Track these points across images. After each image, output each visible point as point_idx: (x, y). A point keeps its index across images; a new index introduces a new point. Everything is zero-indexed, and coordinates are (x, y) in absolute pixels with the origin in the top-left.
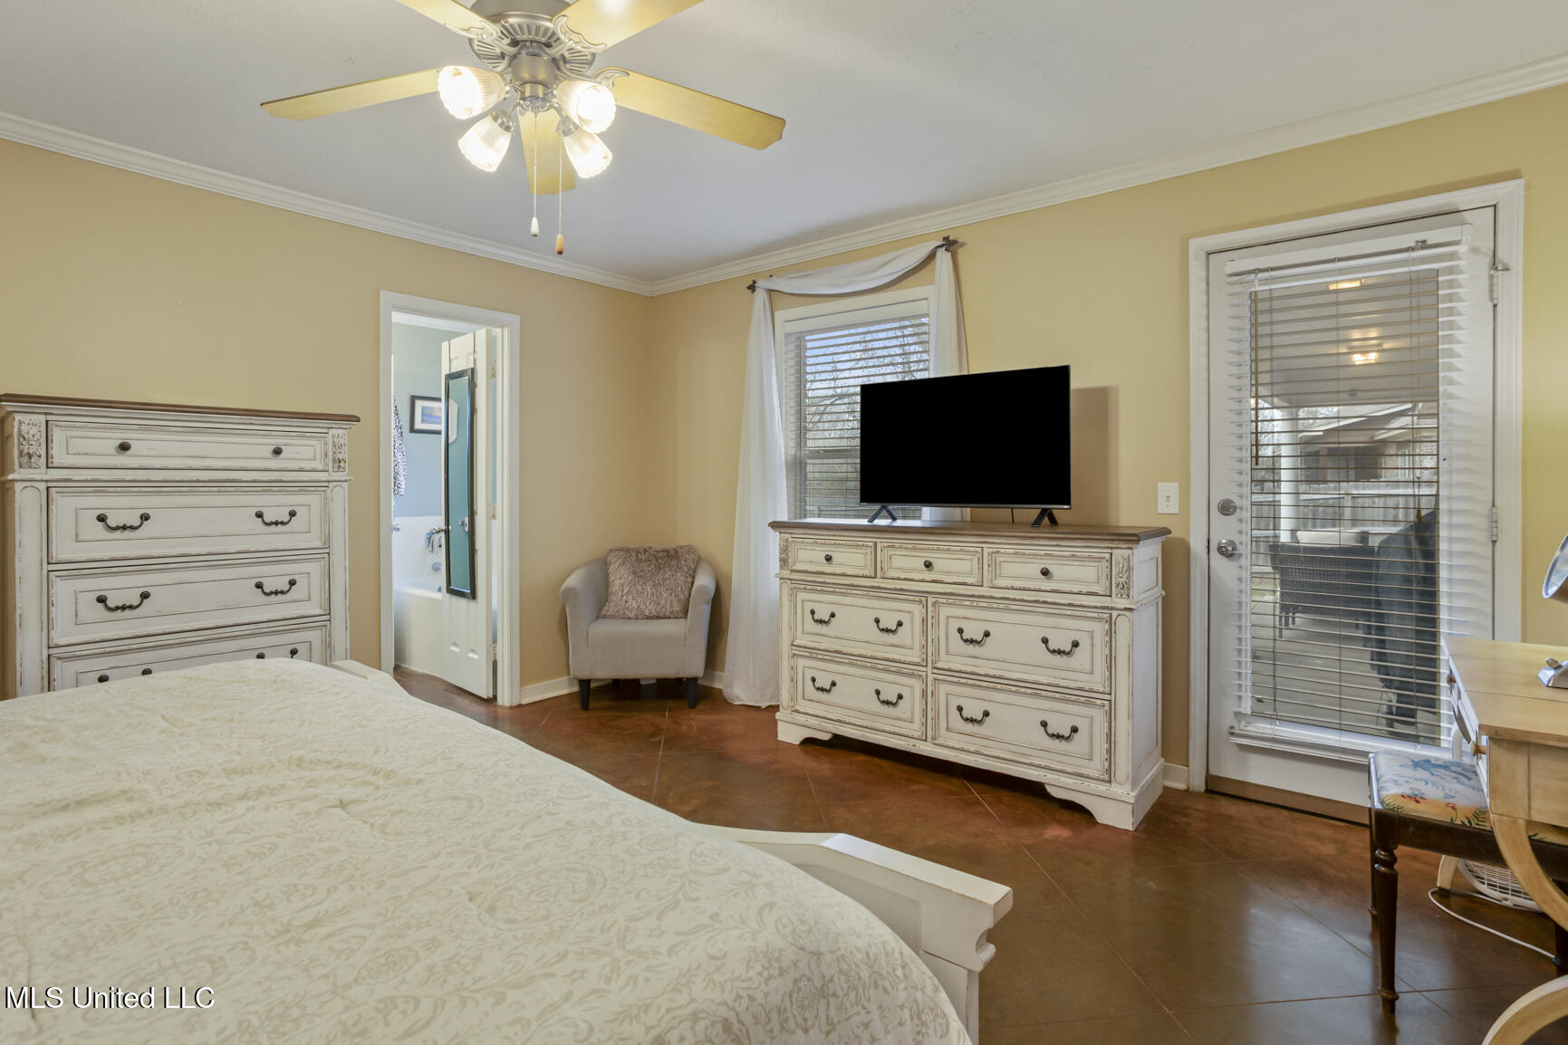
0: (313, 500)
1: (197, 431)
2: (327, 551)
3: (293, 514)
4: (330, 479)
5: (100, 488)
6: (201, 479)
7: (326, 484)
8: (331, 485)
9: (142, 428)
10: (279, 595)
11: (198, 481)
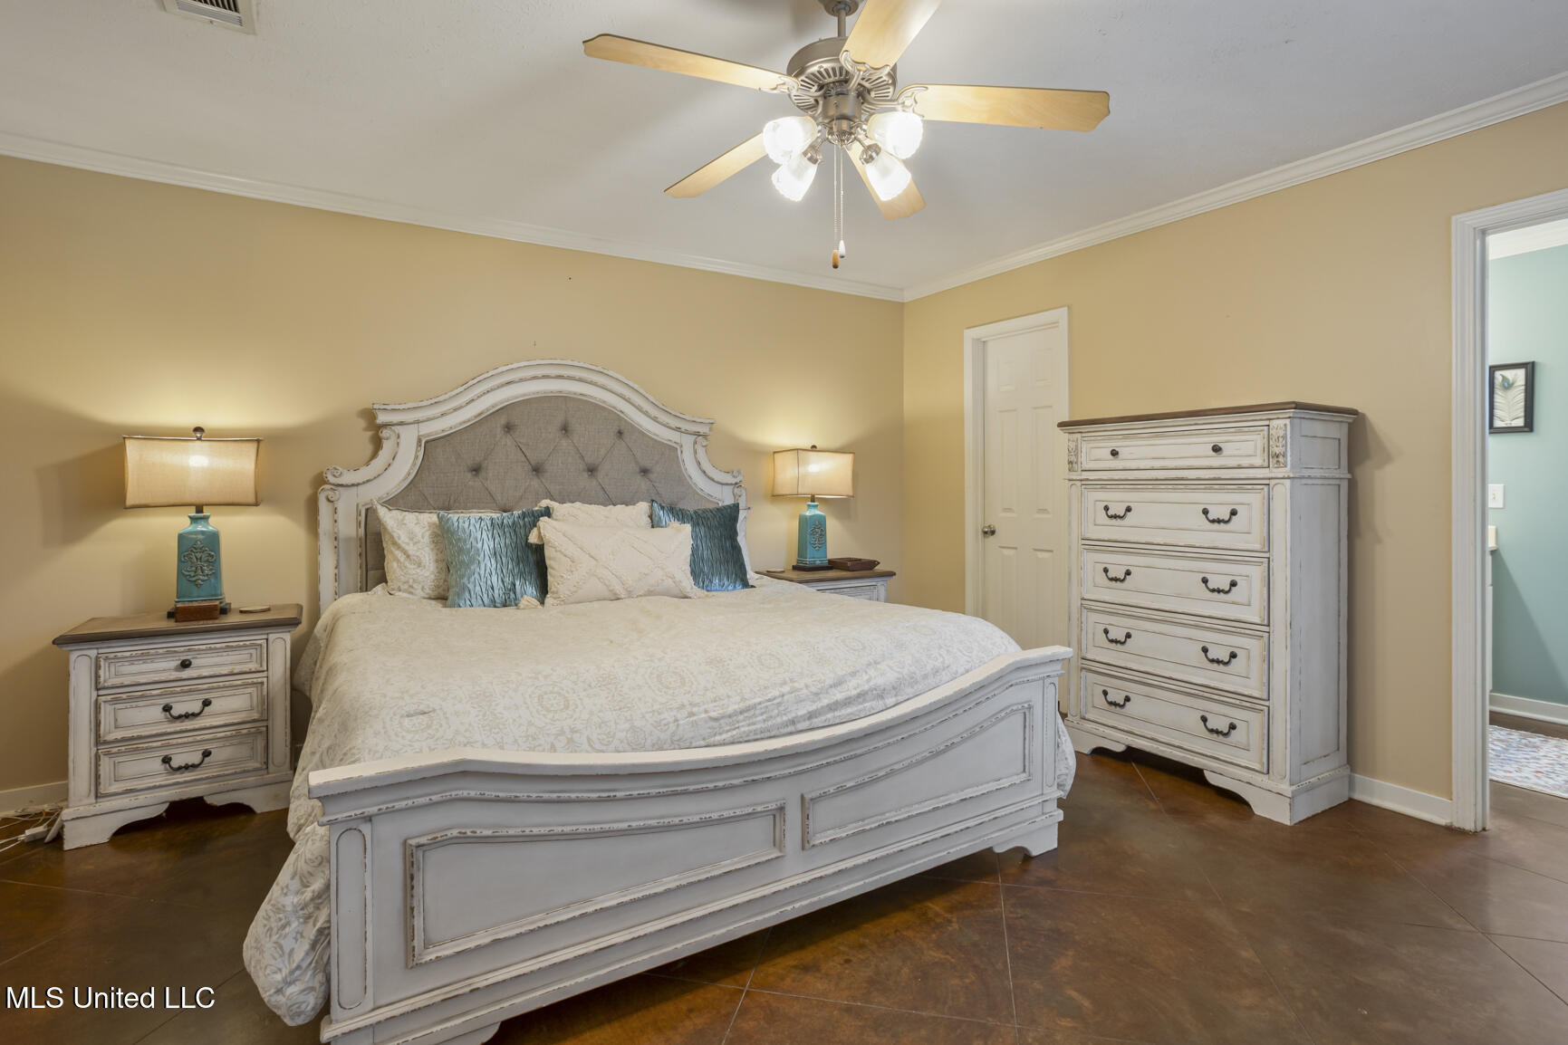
0: (1254, 499)
1: (1158, 435)
2: (1267, 555)
3: (1234, 513)
4: (1270, 475)
5: (1104, 485)
6: (1159, 478)
7: (1267, 482)
8: (1272, 482)
9: (1126, 437)
10: (1221, 593)
11: (1157, 480)
